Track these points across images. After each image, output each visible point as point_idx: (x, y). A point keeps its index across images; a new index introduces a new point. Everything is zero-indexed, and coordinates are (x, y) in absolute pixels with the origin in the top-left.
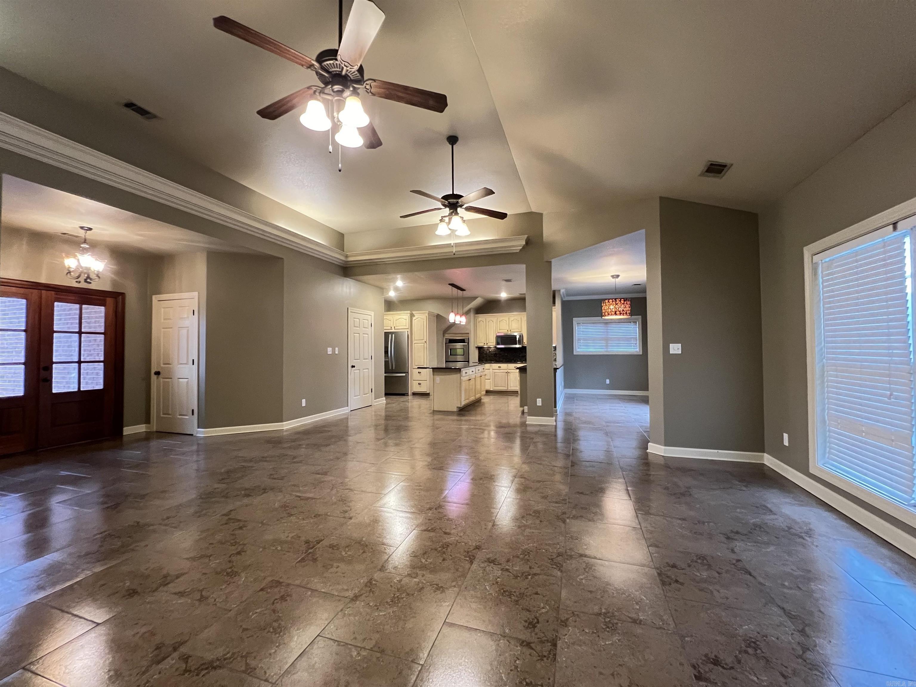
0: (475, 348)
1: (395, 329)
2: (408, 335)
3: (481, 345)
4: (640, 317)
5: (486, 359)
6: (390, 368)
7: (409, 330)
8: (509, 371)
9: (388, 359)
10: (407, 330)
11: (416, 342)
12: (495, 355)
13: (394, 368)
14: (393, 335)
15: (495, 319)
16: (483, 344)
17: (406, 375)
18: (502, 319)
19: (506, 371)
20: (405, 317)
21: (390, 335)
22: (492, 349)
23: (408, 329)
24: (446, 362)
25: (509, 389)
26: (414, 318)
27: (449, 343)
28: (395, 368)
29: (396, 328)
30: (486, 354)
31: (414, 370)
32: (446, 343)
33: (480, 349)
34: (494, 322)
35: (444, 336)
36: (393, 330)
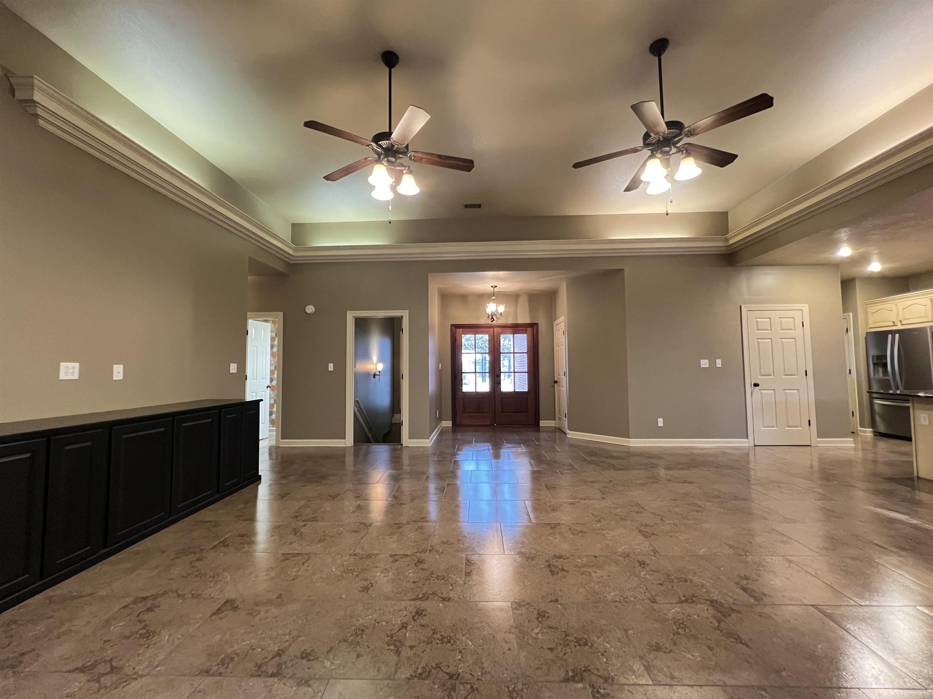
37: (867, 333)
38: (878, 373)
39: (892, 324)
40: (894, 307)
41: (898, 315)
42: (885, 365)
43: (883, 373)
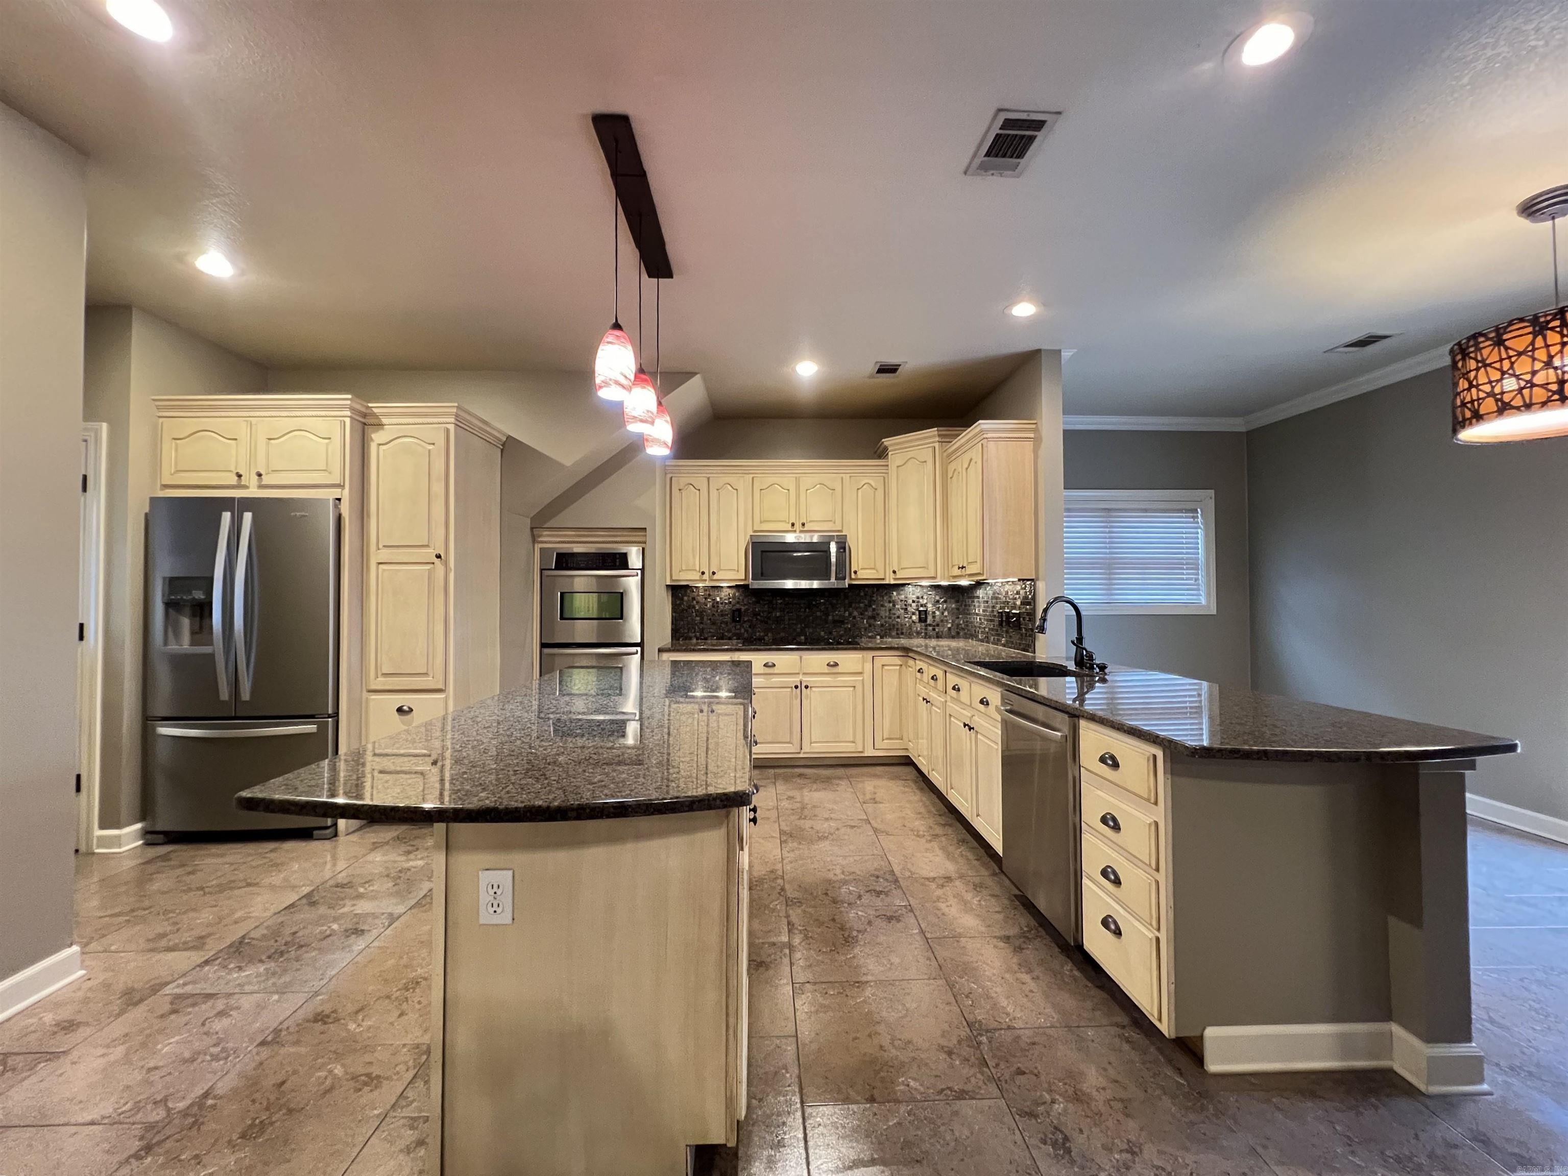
0: (664, 589)
1: (261, 487)
2: (339, 519)
3: (685, 577)
4: (1211, 493)
5: (702, 631)
6: (224, 694)
7: (345, 494)
8: (807, 680)
9: (210, 643)
10: (336, 492)
11: (384, 555)
12: (736, 615)
13: (246, 695)
14: (248, 517)
15: (742, 482)
16: (697, 576)
17: (323, 728)
18: (771, 479)
19: (796, 680)
20: (320, 425)
21: (226, 517)
22: (725, 593)
23: (341, 486)
24: (543, 645)
25: (806, 748)
26: (377, 437)
27: (558, 567)
28: (253, 692)
29: (266, 480)
30: (701, 613)
31: (374, 697)
32: (542, 570)
33: (678, 591)
34: (741, 493)
35: (534, 540)
36: (253, 492)
37: (154, 501)
38: (177, 635)
39: (234, 480)
40: (243, 431)
41: (252, 456)
42: (202, 610)
43: (193, 633)
